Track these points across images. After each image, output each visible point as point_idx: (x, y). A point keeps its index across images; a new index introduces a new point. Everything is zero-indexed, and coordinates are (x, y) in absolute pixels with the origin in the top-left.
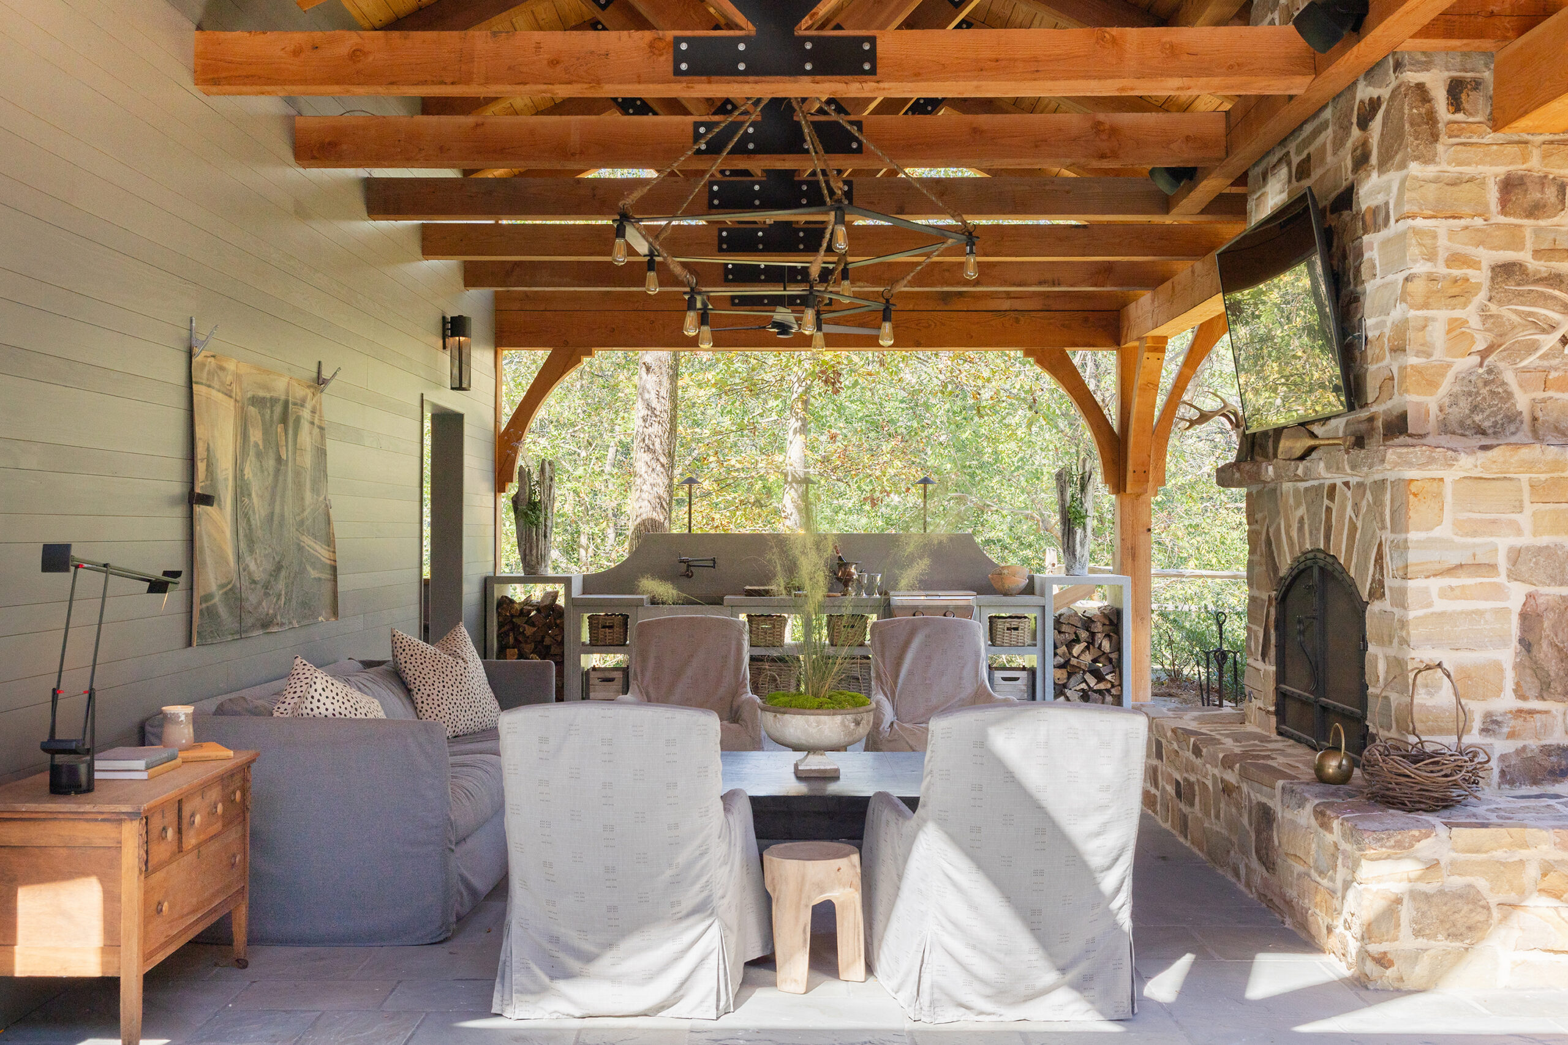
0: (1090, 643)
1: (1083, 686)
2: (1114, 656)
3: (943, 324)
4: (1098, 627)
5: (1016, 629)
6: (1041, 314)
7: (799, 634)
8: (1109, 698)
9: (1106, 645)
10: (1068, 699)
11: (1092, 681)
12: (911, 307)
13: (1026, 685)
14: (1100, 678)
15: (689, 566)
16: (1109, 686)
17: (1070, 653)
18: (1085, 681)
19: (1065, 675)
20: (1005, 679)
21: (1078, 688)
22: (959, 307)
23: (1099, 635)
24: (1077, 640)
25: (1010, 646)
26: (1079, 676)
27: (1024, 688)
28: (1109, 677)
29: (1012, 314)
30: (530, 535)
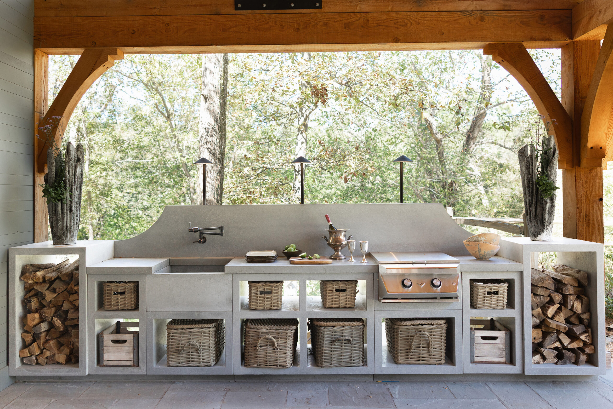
0: (564, 303)
1: (558, 344)
2: (585, 317)
3: (419, 23)
4: (570, 290)
5: (496, 293)
6: (503, 13)
7: (296, 298)
8: (583, 357)
9: (578, 307)
10: (544, 358)
11: (566, 341)
12: (390, 9)
13: (505, 344)
14: (573, 337)
15: (201, 233)
16: (581, 344)
17: (545, 314)
18: (559, 341)
19: (540, 335)
20: (484, 338)
21: (553, 346)
22: (430, 9)
23: (571, 298)
24: (551, 302)
25: (491, 308)
26: (554, 336)
27: (502, 346)
28: (583, 337)
29: (478, 14)
30: (56, 210)
